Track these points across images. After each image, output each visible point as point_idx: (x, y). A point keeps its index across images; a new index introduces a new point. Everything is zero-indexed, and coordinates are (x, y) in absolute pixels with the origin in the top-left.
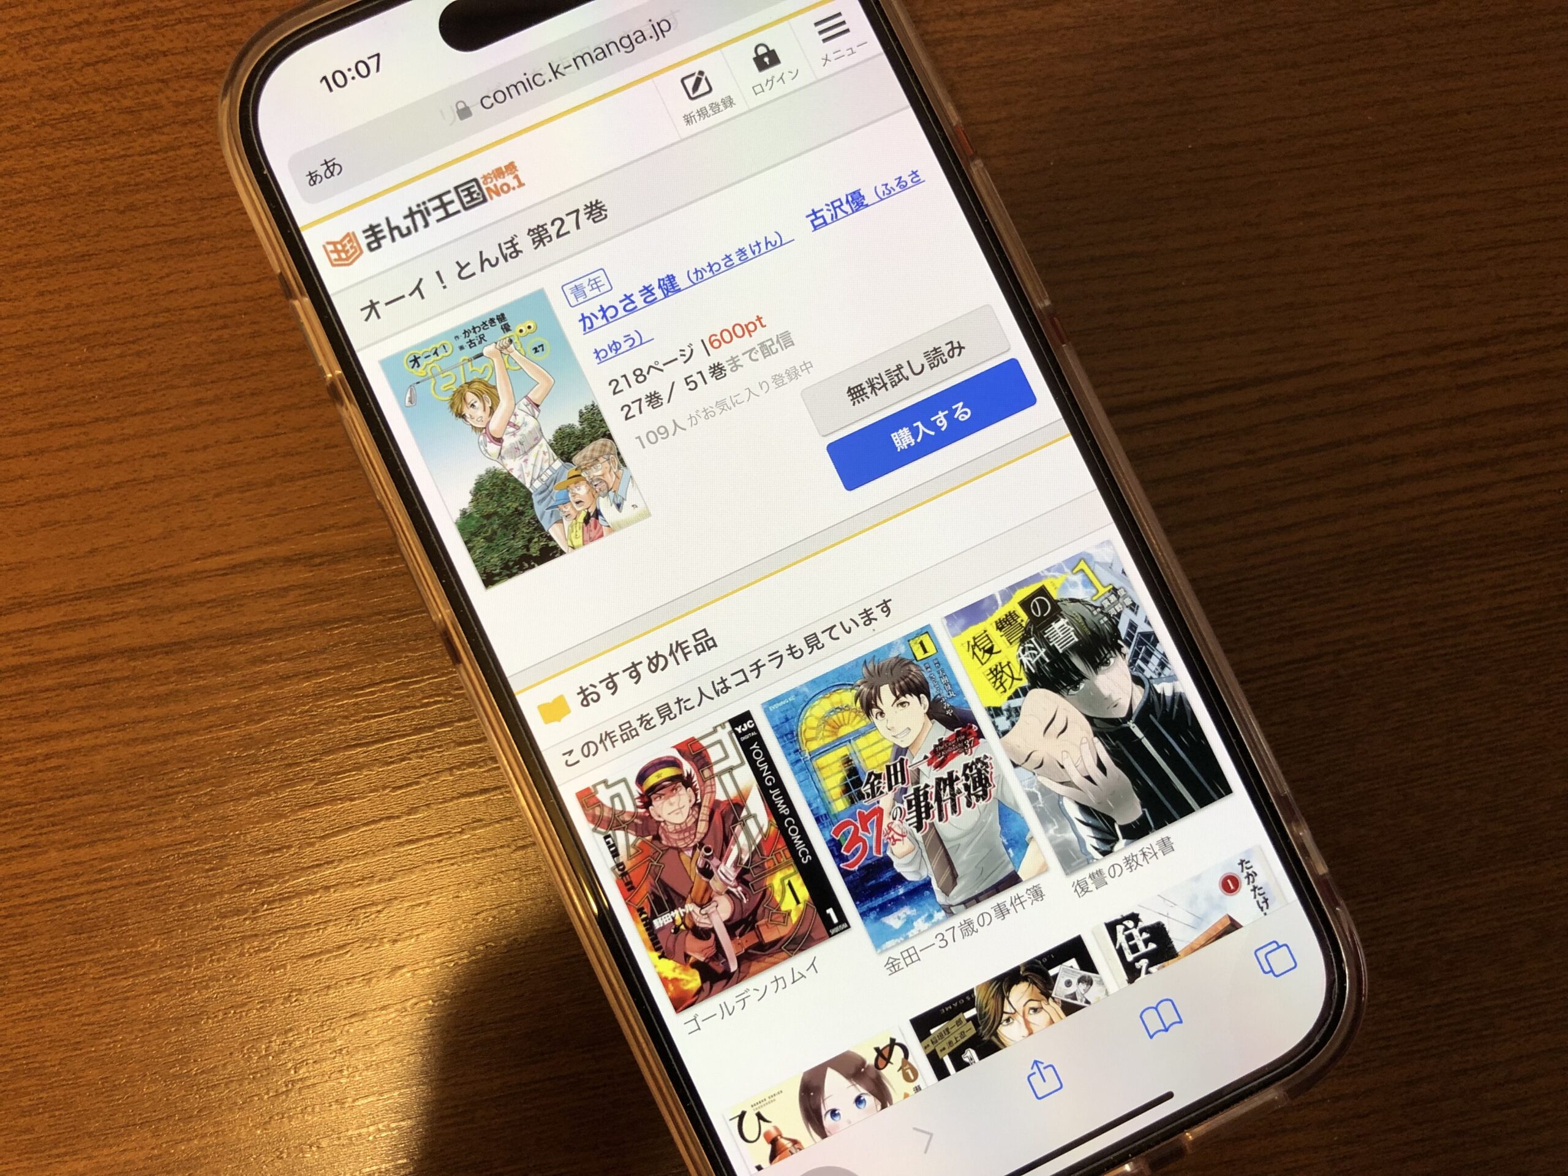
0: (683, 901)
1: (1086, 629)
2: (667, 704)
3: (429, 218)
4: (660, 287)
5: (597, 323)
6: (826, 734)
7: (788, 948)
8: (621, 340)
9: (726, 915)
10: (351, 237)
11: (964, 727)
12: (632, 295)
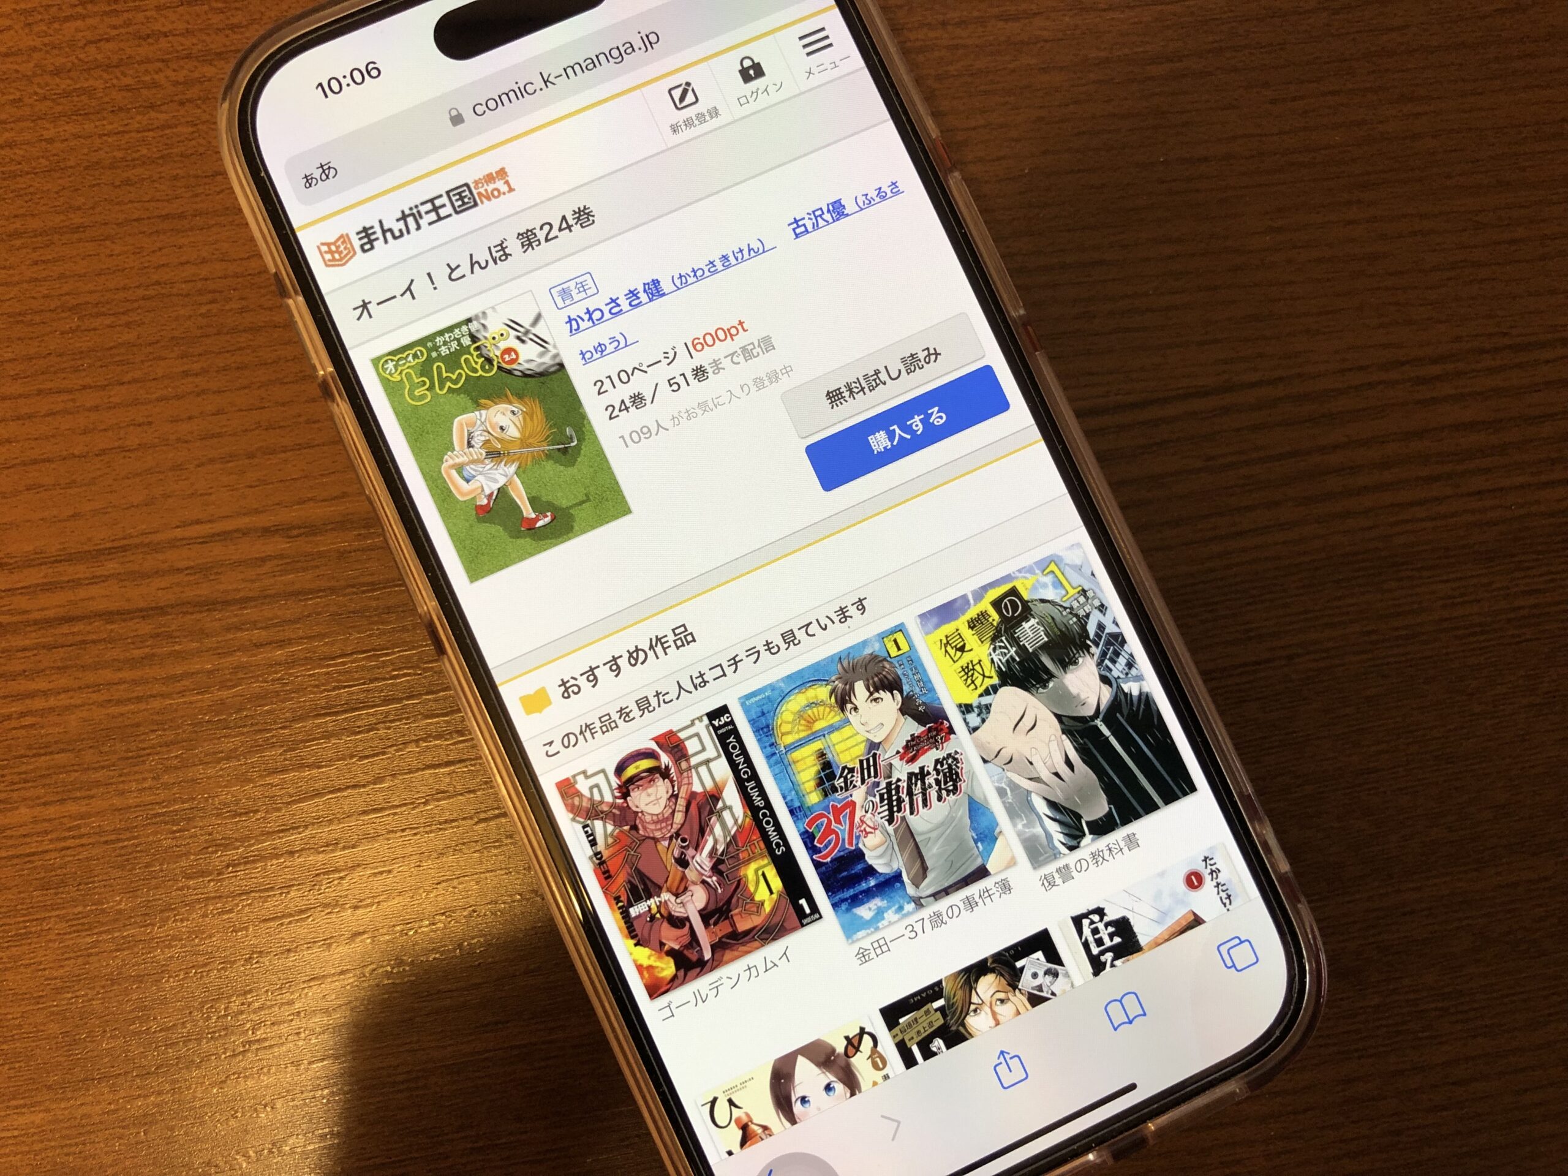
0: (659, 890)
1: (1056, 630)
2: (646, 697)
3: (421, 222)
6: (801, 728)
7: (762, 937)
9: (701, 905)
10: (344, 238)
11: (936, 723)
12: (618, 298)
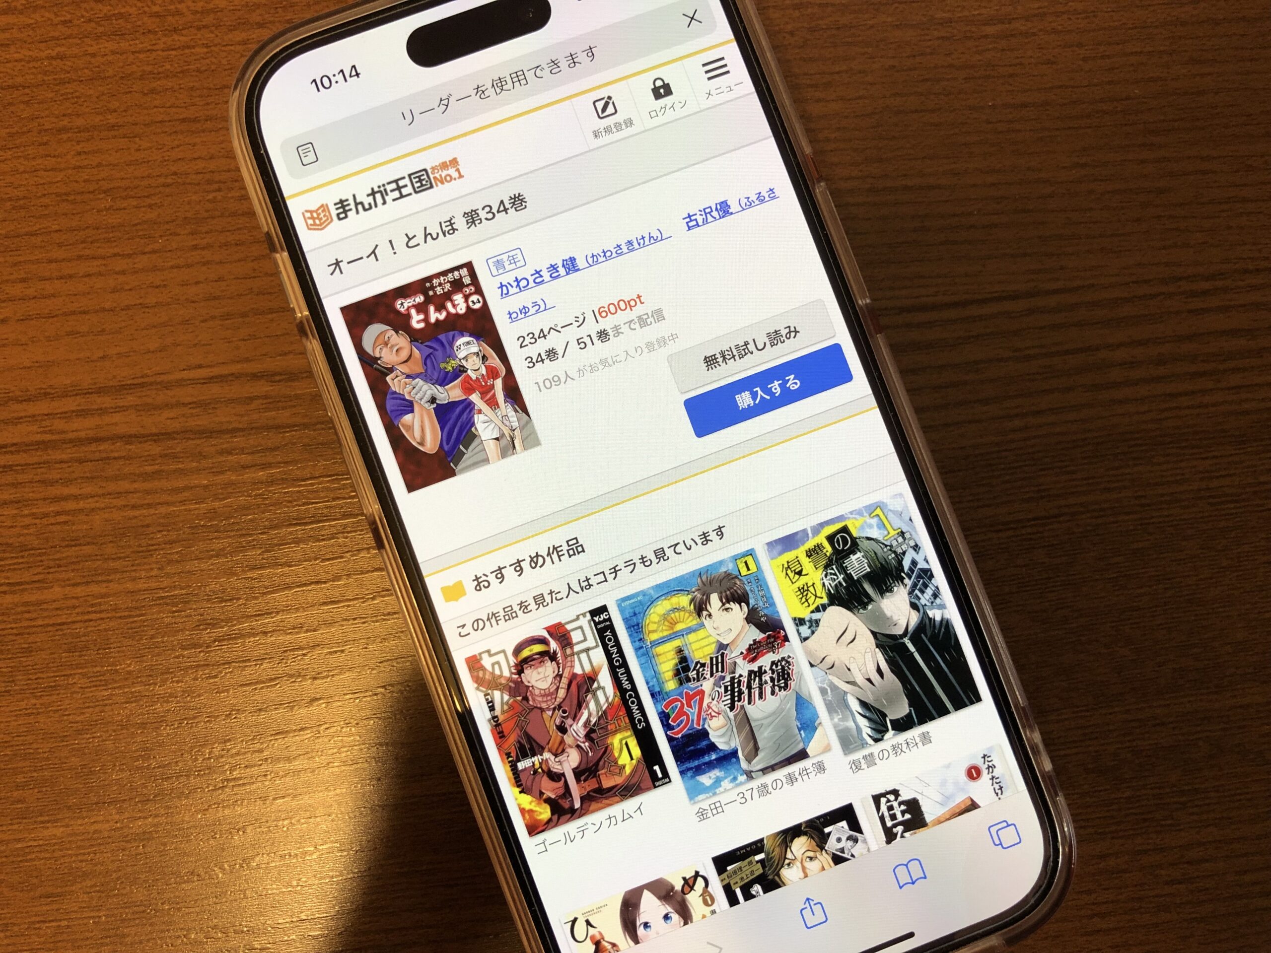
0: (541, 750)
1: (877, 562)
2: (542, 594)
4: (563, 266)
5: (512, 291)
7: (621, 794)
8: (530, 306)
9: (575, 764)
10: (324, 207)
11: (774, 631)
